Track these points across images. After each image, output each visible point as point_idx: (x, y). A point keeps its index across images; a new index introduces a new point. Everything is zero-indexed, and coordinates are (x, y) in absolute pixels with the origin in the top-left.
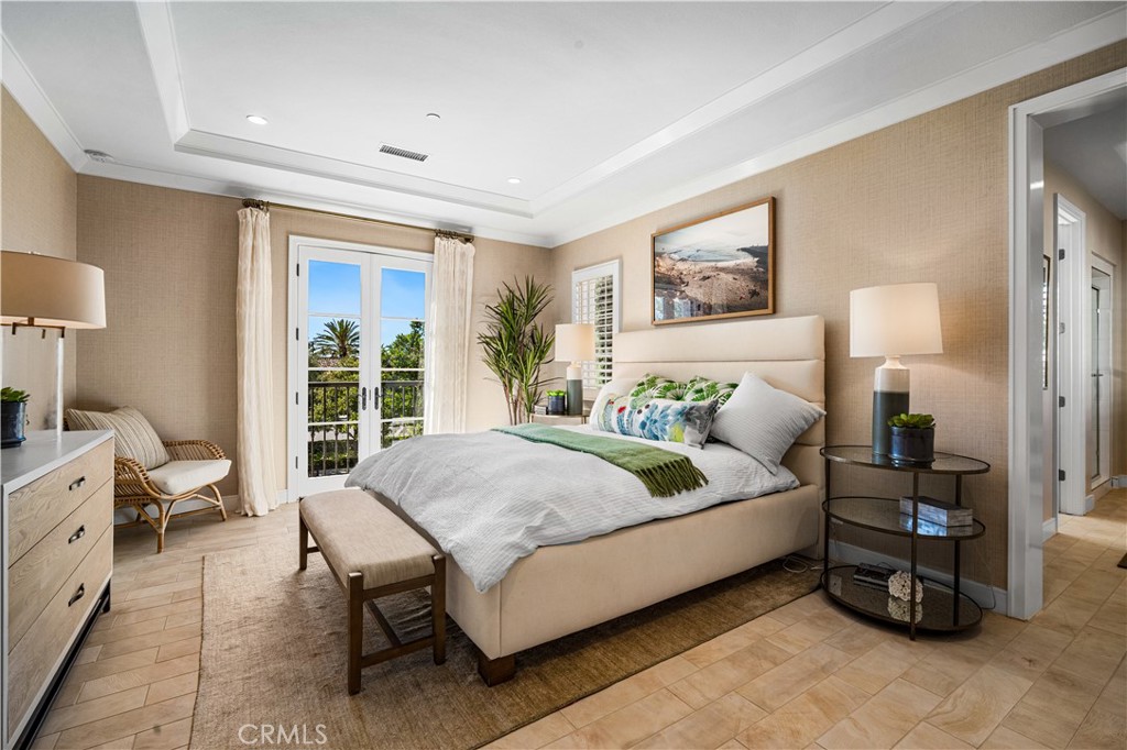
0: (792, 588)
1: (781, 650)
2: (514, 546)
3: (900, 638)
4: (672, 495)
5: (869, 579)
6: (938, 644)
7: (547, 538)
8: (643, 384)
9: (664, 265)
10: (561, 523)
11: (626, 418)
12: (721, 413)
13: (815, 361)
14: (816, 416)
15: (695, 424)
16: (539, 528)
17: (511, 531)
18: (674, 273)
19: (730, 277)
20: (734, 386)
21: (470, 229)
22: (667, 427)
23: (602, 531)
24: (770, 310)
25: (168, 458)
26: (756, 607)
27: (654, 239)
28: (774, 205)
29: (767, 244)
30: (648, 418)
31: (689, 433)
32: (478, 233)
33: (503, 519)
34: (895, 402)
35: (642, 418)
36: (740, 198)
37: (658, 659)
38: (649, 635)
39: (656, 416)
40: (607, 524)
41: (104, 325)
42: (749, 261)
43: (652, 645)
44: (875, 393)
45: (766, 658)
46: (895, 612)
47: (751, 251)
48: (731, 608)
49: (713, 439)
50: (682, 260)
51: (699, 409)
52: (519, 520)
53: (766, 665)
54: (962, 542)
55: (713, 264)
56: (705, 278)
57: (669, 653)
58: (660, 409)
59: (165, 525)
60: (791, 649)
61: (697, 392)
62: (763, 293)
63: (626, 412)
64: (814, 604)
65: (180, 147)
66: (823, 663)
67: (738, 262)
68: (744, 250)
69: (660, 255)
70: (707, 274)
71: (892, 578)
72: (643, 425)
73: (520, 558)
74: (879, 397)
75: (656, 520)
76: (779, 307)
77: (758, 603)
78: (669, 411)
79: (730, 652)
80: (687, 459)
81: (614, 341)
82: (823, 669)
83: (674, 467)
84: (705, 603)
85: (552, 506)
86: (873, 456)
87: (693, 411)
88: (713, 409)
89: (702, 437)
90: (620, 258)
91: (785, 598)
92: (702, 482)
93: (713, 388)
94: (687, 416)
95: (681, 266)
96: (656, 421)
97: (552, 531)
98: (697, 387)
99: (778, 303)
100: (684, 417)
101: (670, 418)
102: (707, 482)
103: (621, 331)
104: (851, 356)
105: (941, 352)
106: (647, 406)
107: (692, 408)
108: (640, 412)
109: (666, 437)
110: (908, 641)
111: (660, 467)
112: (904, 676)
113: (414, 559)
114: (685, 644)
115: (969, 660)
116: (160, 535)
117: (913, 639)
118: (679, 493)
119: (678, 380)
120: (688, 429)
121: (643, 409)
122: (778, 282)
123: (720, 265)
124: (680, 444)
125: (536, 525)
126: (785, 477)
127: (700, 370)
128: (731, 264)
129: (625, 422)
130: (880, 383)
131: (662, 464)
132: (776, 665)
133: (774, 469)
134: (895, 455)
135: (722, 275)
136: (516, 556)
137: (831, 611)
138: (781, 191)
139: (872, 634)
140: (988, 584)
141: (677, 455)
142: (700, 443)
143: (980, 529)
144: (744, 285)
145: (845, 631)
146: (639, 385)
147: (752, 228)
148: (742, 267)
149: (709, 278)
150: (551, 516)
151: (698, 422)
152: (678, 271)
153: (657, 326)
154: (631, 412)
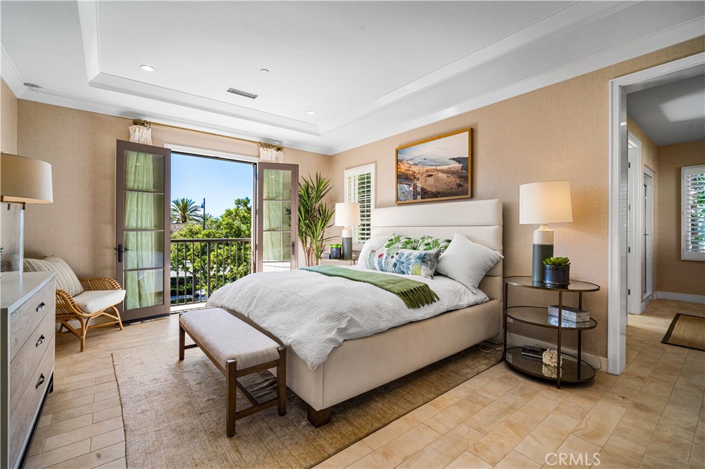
0: (487, 361)
1: (485, 398)
2: (331, 340)
3: (552, 388)
4: (419, 307)
5: (531, 354)
6: (573, 390)
7: (349, 334)
8: (392, 240)
9: (403, 168)
10: (358, 325)
11: (383, 261)
12: (443, 258)
13: (497, 226)
14: (498, 259)
16: (345, 329)
17: (329, 330)
18: (410, 172)
19: (445, 176)
20: (449, 241)
21: (280, 142)
22: (410, 266)
23: (381, 329)
24: (469, 196)
25: (82, 289)
26: (467, 373)
27: (397, 152)
28: (472, 133)
29: (467, 156)
30: (398, 261)
31: (424, 270)
32: (284, 144)
33: (322, 324)
34: (546, 251)
35: (394, 261)
36: (451, 127)
37: (416, 406)
38: (408, 392)
39: (403, 259)
40: (384, 325)
41: (52, 201)
42: (457, 166)
43: (410, 398)
44: (534, 245)
45: (478, 403)
46: (546, 372)
47: (458, 160)
48: (453, 374)
49: (437, 274)
50: (415, 164)
51: (429, 255)
52: (332, 324)
53: (479, 407)
54: (583, 332)
55: (434, 167)
56: (429, 176)
57: (422, 402)
58: (405, 255)
59: (85, 333)
60: (492, 397)
61: (426, 245)
62: (465, 185)
63: (384, 257)
64: (500, 371)
65: (92, 84)
66: (511, 404)
67: (450, 166)
68: (453, 159)
69: (401, 161)
70: (431, 173)
71: (544, 353)
72: (395, 265)
73: (335, 348)
74: (536, 248)
75: (411, 323)
76: (474, 194)
77: (468, 370)
78: (411, 257)
79: (457, 400)
80: (426, 285)
81: (371, 213)
82: (511, 407)
83: (415, 290)
84: (438, 372)
85: (352, 315)
86: (533, 282)
87: (426, 256)
88: (438, 255)
89: (432, 272)
90: (376, 162)
91: (483, 367)
92: (436, 299)
93: (436, 243)
94: (423, 259)
95: (414, 168)
96: (403, 263)
97: (352, 331)
98: (426, 242)
99: (474, 191)
100: (421, 260)
101: (412, 260)
102: (438, 299)
103: (376, 207)
104: (521, 223)
105: (572, 221)
106: (397, 254)
107: (425, 255)
108: (392, 257)
109: (409, 273)
110: (556, 389)
111: (411, 291)
112: (557, 409)
113: (267, 350)
114: (430, 396)
115: (590, 399)
116: (82, 340)
117: (558, 388)
118: (423, 306)
119: (413, 238)
120: (423, 267)
121: (395, 255)
122: (474, 179)
123: (439, 168)
124: (419, 276)
125: (343, 327)
126: (481, 296)
127: (427, 232)
128: (445, 167)
129: (383, 263)
130: (537, 239)
131: (412, 288)
132: (484, 406)
133: (475, 291)
134: (548, 281)
135: (440, 174)
136: (333, 346)
137: (511, 374)
138: (476, 124)
139: (535, 386)
140: (597, 355)
141: (420, 283)
142: (431, 276)
143: (594, 324)
144: (453, 180)
145: (520, 385)
146: (390, 241)
147: (458, 146)
148: (453, 169)
149: (432, 175)
150: (351, 321)
151: (429, 263)
152: (412, 171)
153: (399, 205)
154: (387, 257)
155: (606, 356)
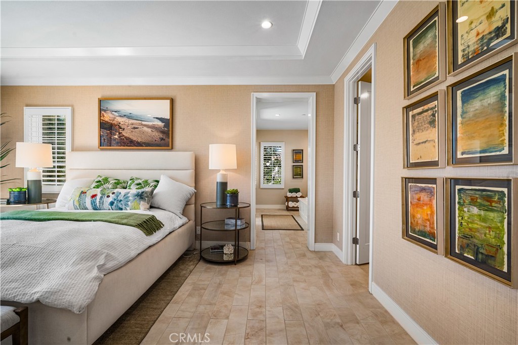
0: (192, 263)
1: (203, 284)
2: (96, 278)
3: (232, 266)
4: (153, 234)
5: (216, 251)
6: (242, 263)
7: (107, 269)
8: (100, 181)
9: (107, 117)
10: (113, 259)
11: (98, 200)
12: (156, 194)
13: (192, 170)
14: (193, 192)
15: (145, 200)
16: (103, 265)
17: (89, 270)
18: (115, 122)
19: (149, 130)
20: (158, 182)
22: (129, 203)
24: (170, 147)
26: (185, 274)
27: (100, 101)
28: (172, 102)
29: (169, 118)
30: (115, 199)
31: (143, 205)
33: (79, 266)
34: (224, 185)
35: (110, 199)
36: (155, 93)
37: (162, 309)
38: (150, 303)
39: (121, 198)
40: (133, 253)
42: (160, 124)
43: (155, 306)
44: (217, 183)
45: (201, 289)
46: (225, 258)
47: (161, 120)
48: (176, 278)
49: (153, 207)
50: (120, 116)
51: (146, 193)
52: (89, 264)
53: (203, 291)
54: (240, 231)
55: (140, 122)
56: (135, 128)
57: (165, 305)
58: (123, 194)
60: (206, 283)
61: (138, 184)
62: (167, 139)
63: (98, 198)
64: (202, 266)
66: (218, 282)
67: (154, 123)
68: (157, 118)
69: (104, 111)
70: (136, 126)
71: (224, 247)
72: (112, 203)
73: (99, 284)
74: (219, 184)
75: (150, 247)
76: (174, 147)
77: (184, 272)
78: (129, 195)
79: (188, 293)
80: (153, 216)
81: (67, 156)
82: (220, 284)
83: (147, 221)
84: (164, 281)
85: (106, 251)
86: (217, 205)
87: (144, 194)
88: (152, 192)
89: (148, 206)
90: (72, 106)
91: (192, 267)
92: (162, 226)
93: (146, 183)
94: (141, 196)
95: (120, 120)
96: (121, 201)
97: (110, 265)
98: (137, 182)
99: (174, 145)
100: (139, 197)
101: (130, 198)
103: (73, 150)
104: (210, 168)
105: (236, 168)
106: (113, 193)
108: (108, 196)
109: (128, 208)
110: (234, 266)
111: (145, 222)
112: (240, 276)
114: (169, 298)
115: (250, 265)
117: (235, 265)
118: (155, 232)
119: (122, 179)
120: (142, 203)
121: (111, 195)
122: (174, 136)
123: (143, 123)
124: (142, 210)
125: (101, 263)
126: (185, 219)
127: (135, 174)
128: (150, 124)
129: (98, 203)
130: (219, 179)
131: (144, 220)
132: (205, 290)
133: (181, 216)
134: (228, 204)
135: (145, 129)
136: (98, 284)
137: (209, 265)
138: (176, 96)
139: (224, 268)
140: (245, 241)
141: (148, 215)
142: (148, 209)
143: (247, 225)
144: (157, 135)
145: (217, 270)
146: (97, 182)
147: (162, 109)
148: (156, 126)
149: (137, 128)
150: (108, 257)
151: (147, 199)
152: (117, 122)
153: (102, 150)
154: (101, 197)
155: (250, 241)
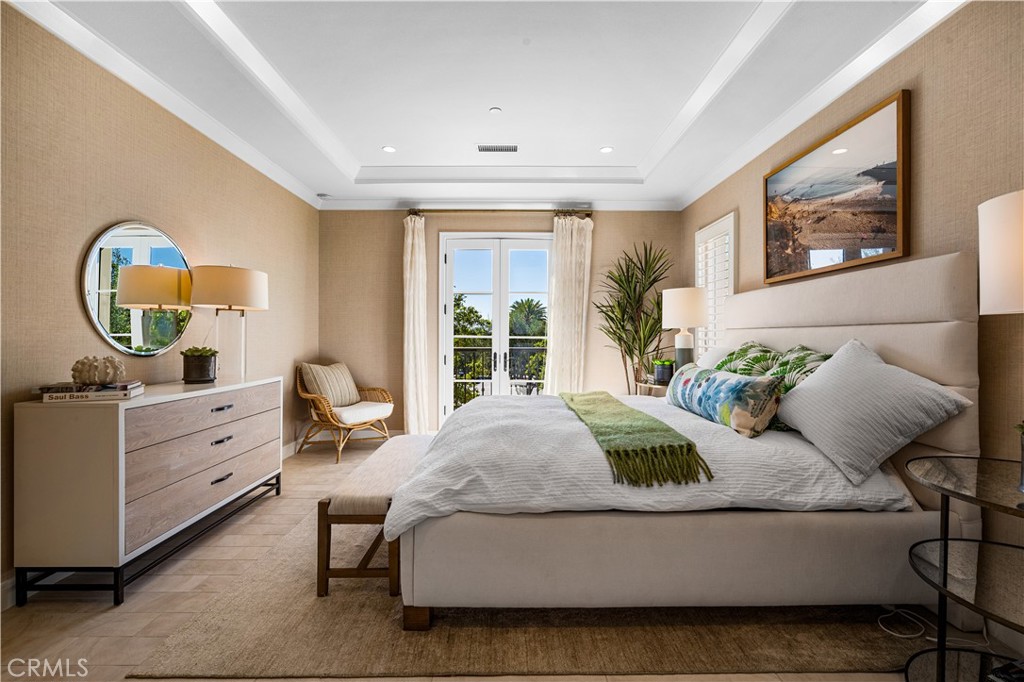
2: (422, 504)
4: (649, 485)
7: (464, 502)
8: (734, 354)
9: (777, 211)
10: (485, 491)
15: (747, 404)
18: (788, 219)
19: (848, 214)
20: (826, 358)
21: (590, 204)
22: (717, 405)
23: (529, 508)
24: (900, 251)
25: (359, 398)
27: (766, 181)
28: (908, 100)
29: (895, 160)
30: (704, 394)
31: (737, 415)
32: (598, 207)
33: (431, 477)
35: (700, 392)
36: (863, 103)
39: (711, 393)
41: (267, 308)
42: (872, 188)
43: (584, 653)
47: (875, 173)
50: (796, 201)
51: (753, 386)
52: (442, 480)
55: (829, 199)
56: (820, 220)
58: (717, 384)
62: (889, 229)
65: (358, 181)
67: (858, 191)
68: (865, 173)
69: (773, 198)
70: (822, 214)
72: (700, 401)
77: (780, 654)
78: (723, 387)
80: (690, 447)
83: (664, 452)
87: (747, 388)
88: (773, 385)
91: (834, 663)
92: (701, 476)
94: (739, 394)
95: (794, 208)
96: (710, 397)
97: (473, 498)
99: (914, 240)
100: (735, 395)
101: (722, 395)
102: (710, 477)
106: (707, 380)
107: (746, 385)
108: (700, 386)
109: (717, 417)
111: (644, 451)
113: (373, 498)
119: (778, 349)
120: (737, 409)
121: (703, 382)
122: (914, 211)
123: (837, 199)
128: (850, 195)
133: (855, 477)
135: (840, 212)
138: (918, 79)
141: (679, 436)
142: (753, 429)
144: (865, 222)
146: (731, 355)
147: (877, 141)
148: (864, 197)
149: (824, 218)
150: (475, 483)
151: (752, 402)
152: (790, 215)
153: (772, 284)
154: (693, 385)
